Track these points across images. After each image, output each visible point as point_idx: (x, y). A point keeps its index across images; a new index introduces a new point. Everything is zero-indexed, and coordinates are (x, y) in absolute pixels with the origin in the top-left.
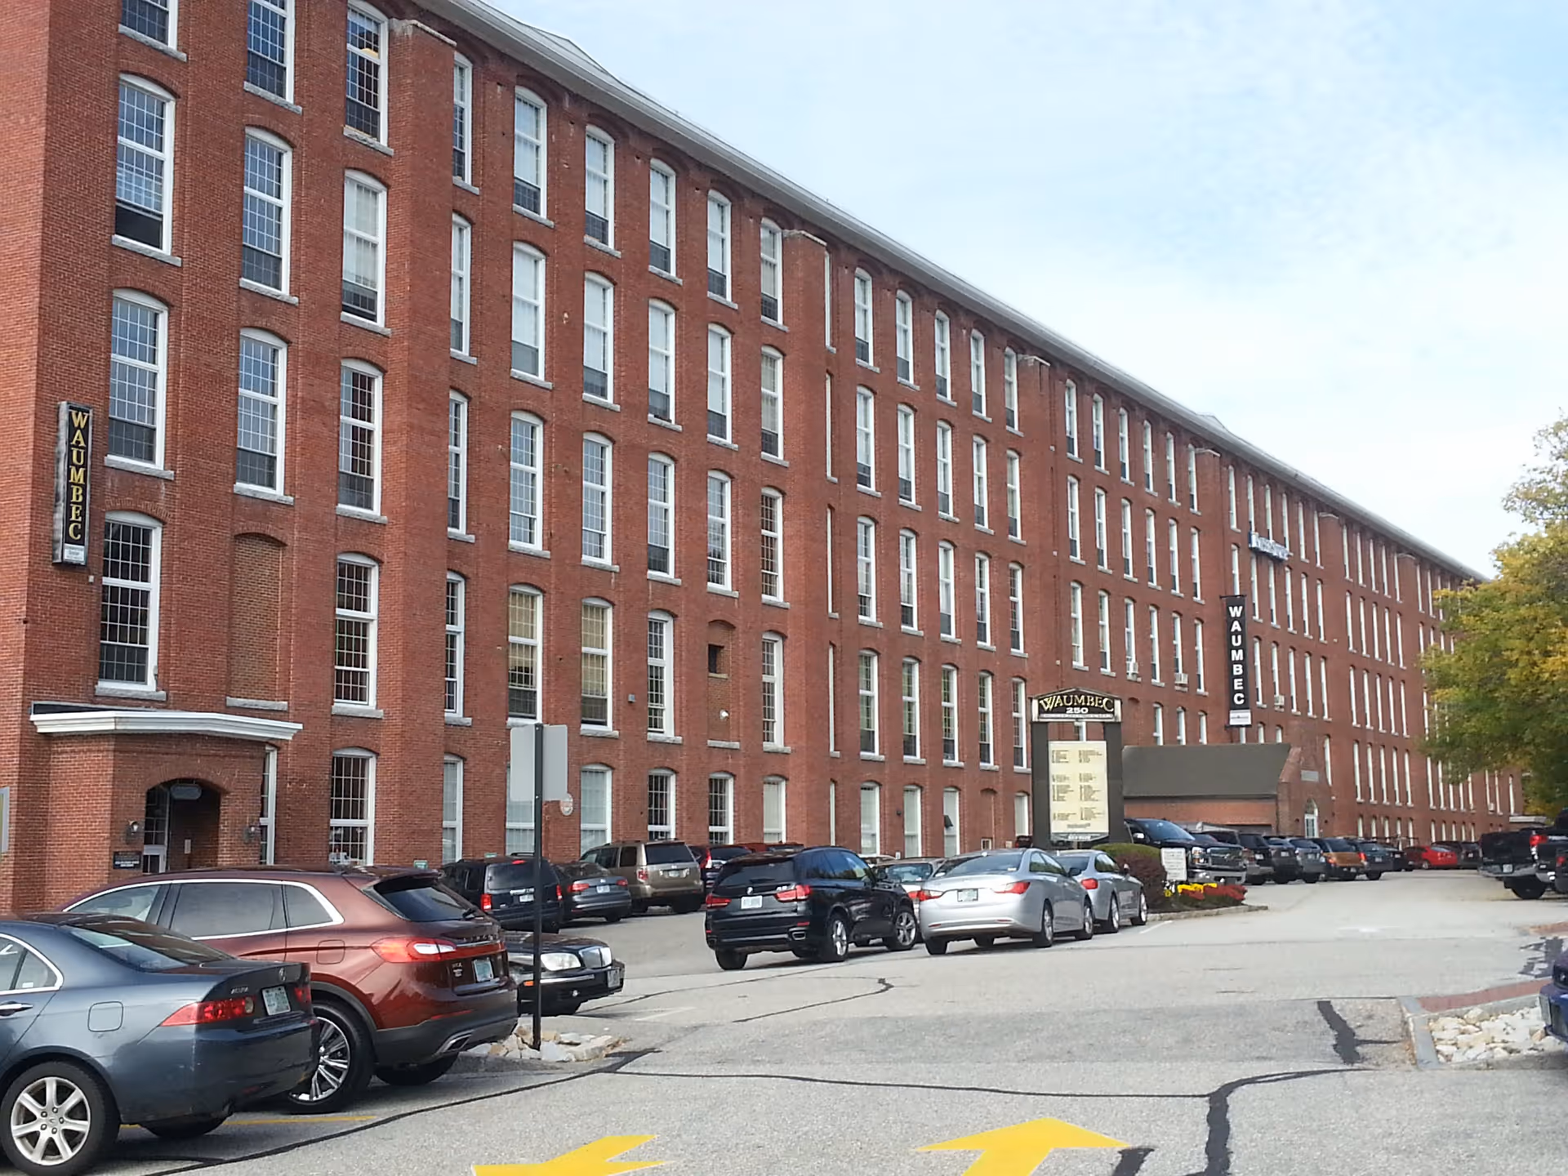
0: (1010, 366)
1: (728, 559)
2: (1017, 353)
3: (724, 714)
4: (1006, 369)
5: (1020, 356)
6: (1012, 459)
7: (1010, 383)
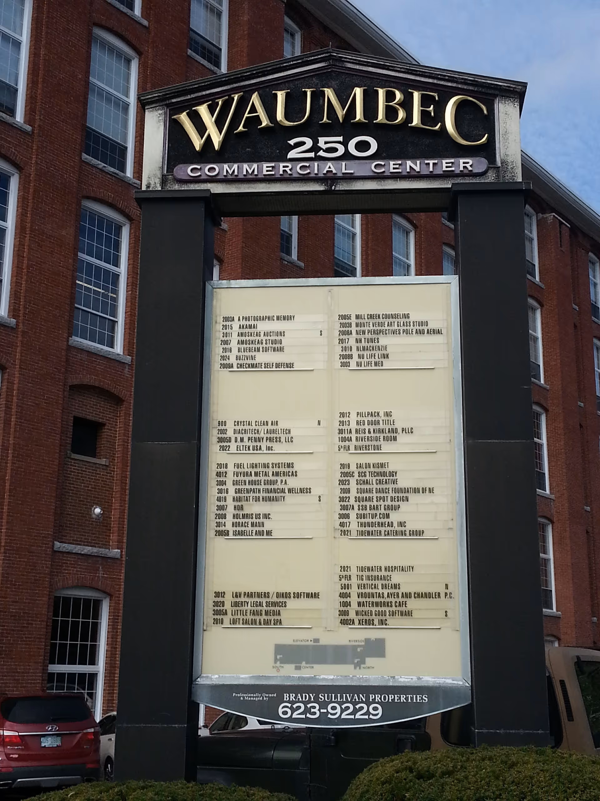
0: (531, 225)
1: (121, 318)
2: (537, 214)
3: (98, 510)
4: (526, 225)
5: (540, 215)
6: (534, 310)
7: (531, 240)
